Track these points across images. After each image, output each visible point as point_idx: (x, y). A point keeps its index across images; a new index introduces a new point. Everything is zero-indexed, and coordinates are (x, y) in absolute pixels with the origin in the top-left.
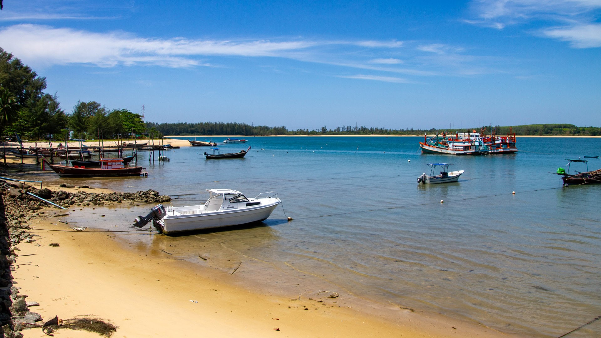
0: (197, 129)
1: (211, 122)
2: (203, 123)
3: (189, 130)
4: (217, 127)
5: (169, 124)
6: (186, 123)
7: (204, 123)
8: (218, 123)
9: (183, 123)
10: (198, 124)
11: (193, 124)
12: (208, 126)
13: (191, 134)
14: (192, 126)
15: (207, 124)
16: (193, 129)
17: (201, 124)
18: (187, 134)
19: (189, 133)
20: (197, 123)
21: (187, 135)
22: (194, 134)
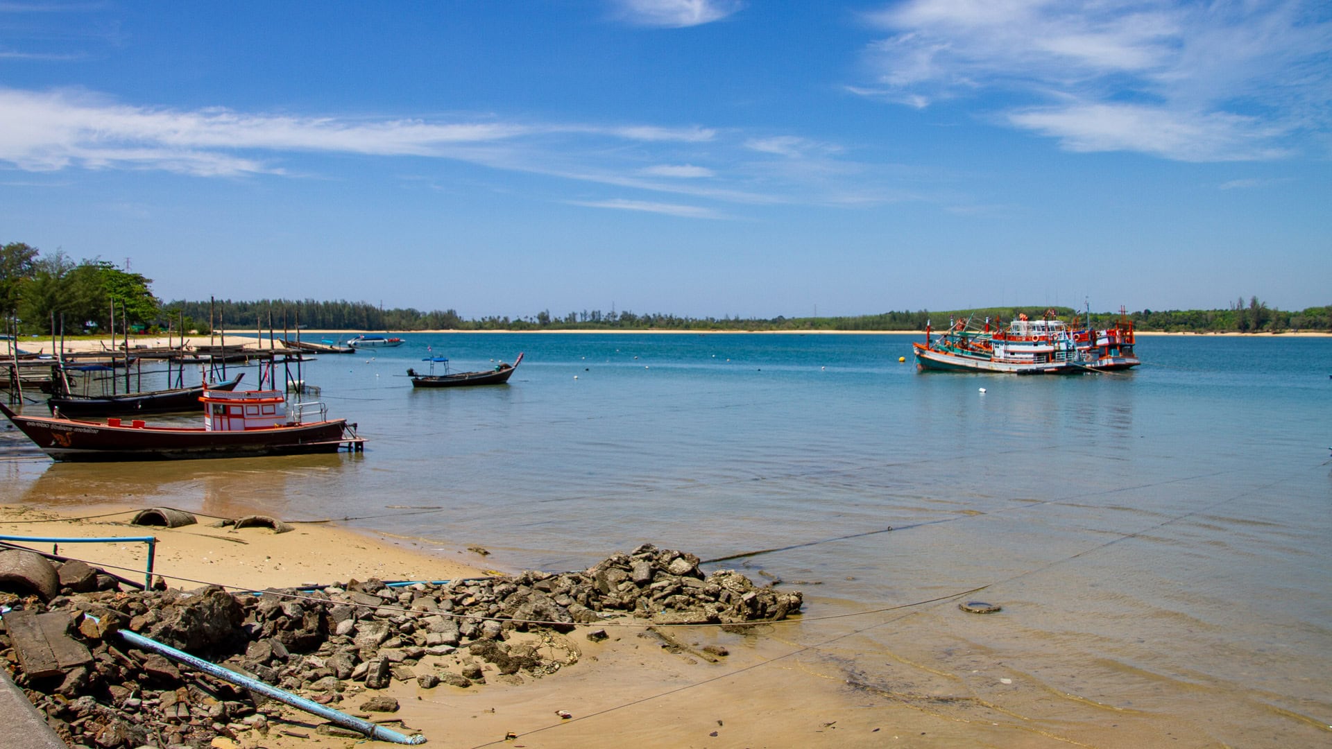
0: (255, 314)
1: (287, 299)
2: (268, 301)
3: (237, 317)
4: (301, 311)
5: (189, 303)
6: (229, 301)
7: (271, 302)
8: (303, 301)
9: (222, 301)
10: (258, 304)
11: (246, 304)
12: (280, 308)
13: (240, 326)
14: (243, 307)
15: (278, 304)
16: (246, 314)
17: (265, 303)
18: (233, 326)
19: (237, 324)
20: (255, 302)
21: (231, 329)
22: (247, 326)
